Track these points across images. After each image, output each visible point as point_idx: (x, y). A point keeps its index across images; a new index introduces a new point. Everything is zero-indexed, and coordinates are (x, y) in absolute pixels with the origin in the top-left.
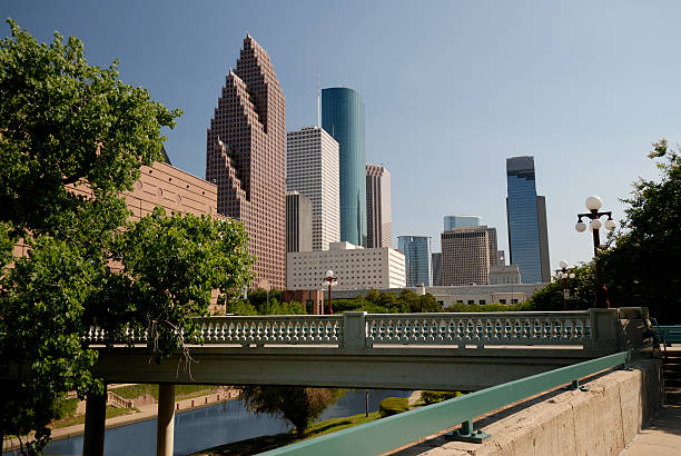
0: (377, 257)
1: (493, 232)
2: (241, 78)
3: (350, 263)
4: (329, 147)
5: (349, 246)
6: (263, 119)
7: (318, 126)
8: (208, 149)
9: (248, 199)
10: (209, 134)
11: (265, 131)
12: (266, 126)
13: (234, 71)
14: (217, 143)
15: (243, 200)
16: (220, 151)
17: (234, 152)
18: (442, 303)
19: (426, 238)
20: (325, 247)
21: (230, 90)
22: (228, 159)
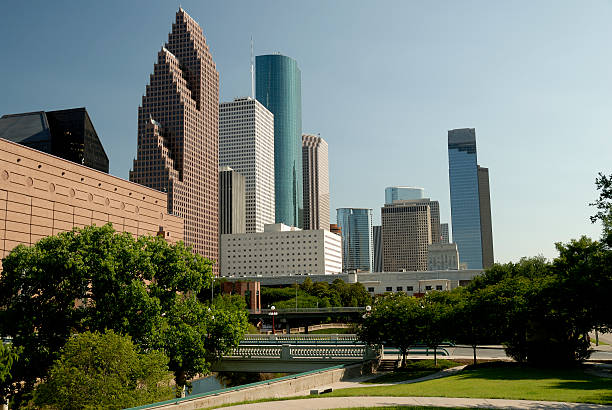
0: (313, 239)
1: (435, 206)
2: (173, 53)
3: (285, 246)
4: (264, 119)
5: (285, 228)
6: (196, 96)
7: (252, 97)
8: (139, 127)
9: (181, 179)
10: (140, 112)
11: (198, 108)
12: (198, 103)
13: (166, 47)
14: (149, 121)
15: (176, 181)
16: (152, 130)
17: (166, 130)
18: (371, 289)
19: (366, 210)
20: (260, 229)
21: (162, 67)
22: (160, 138)
